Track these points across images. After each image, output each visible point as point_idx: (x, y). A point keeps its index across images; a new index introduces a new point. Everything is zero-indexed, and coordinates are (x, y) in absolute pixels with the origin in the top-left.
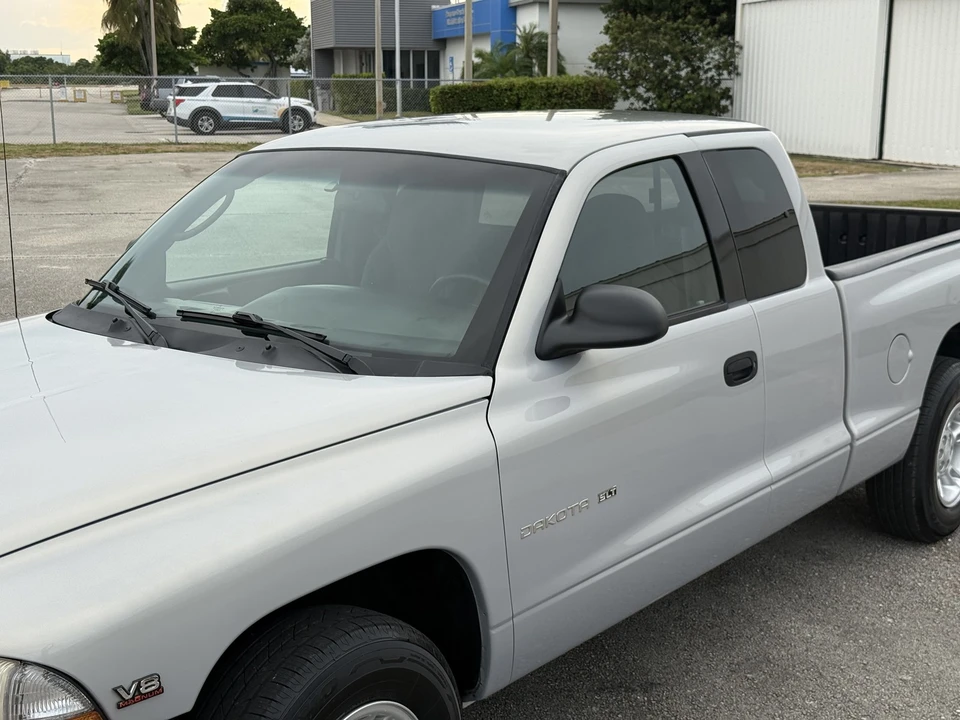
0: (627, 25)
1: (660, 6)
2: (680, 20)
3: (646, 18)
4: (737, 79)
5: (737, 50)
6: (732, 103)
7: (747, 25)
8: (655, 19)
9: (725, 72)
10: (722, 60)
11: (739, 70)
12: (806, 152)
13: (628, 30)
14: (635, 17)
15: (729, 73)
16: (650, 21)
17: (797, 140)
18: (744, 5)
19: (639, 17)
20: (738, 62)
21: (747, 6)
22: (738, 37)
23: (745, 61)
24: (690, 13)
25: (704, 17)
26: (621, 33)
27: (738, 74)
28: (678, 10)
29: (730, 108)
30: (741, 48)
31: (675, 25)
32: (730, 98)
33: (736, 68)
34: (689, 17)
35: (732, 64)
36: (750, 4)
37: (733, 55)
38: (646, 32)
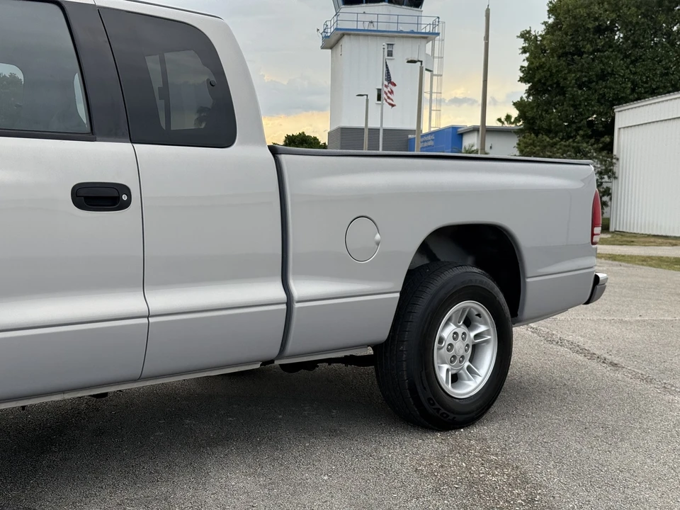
0: (531, 141)
1: (557, 129)
2: (571, 140)
3: (545, 137)
4: (614, 182)
5: (614, 161)
6: (611, 199)
7: (622, 144)
8: (552, 138)
9: (606, 177)
10: (604, 168)
11: (616, 175)
12: (664, 234)
13: (531, 144)
14: (537, 136)
15: (609, 177)
16: (548, 139)
17: (657, 225)
18: (620, 129)
19: (540, 136)
20: (615, 169)
21: (622, 130)
22: (615, 152)
23: (619, 169)
24: (578, 134)
25: (590, 137)
26: (525, 147)
27: (616, 178)
28: (571, 132)
29: (609, 203)
30: (618, 159)
31: (568, 143)
32: (609, 194)
33: (614, 173)
34: (578, 138)
35: (611, 170)
36: (624, 128)
37: (612, 164)
38: (545, 147)
